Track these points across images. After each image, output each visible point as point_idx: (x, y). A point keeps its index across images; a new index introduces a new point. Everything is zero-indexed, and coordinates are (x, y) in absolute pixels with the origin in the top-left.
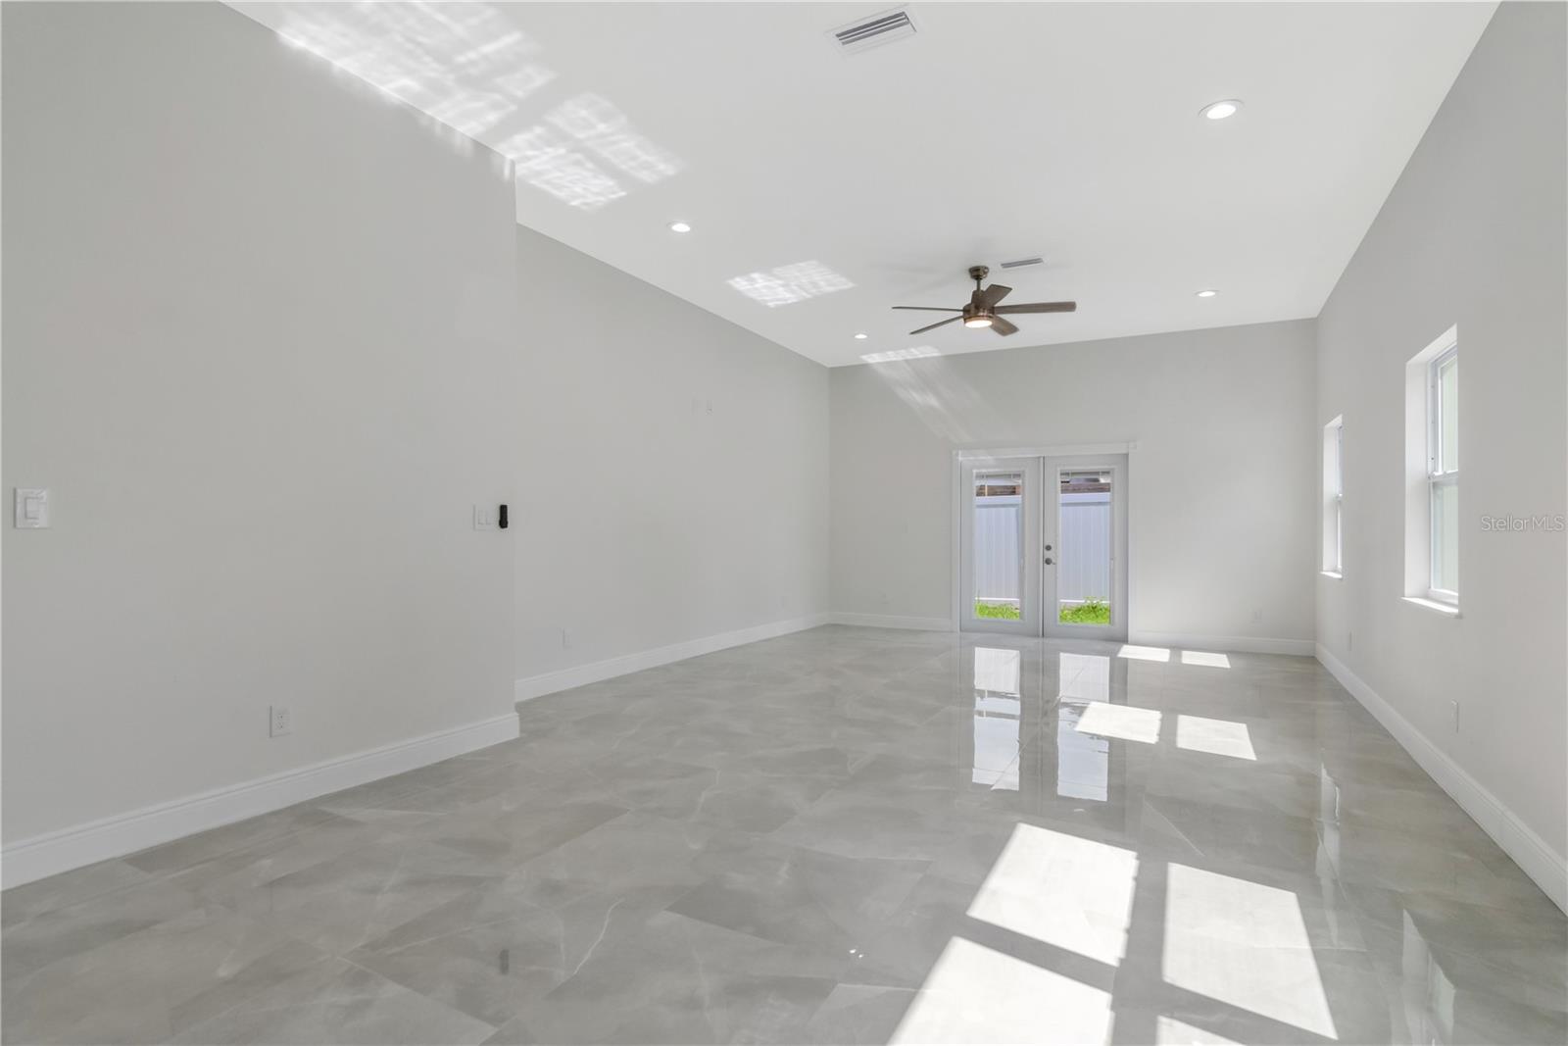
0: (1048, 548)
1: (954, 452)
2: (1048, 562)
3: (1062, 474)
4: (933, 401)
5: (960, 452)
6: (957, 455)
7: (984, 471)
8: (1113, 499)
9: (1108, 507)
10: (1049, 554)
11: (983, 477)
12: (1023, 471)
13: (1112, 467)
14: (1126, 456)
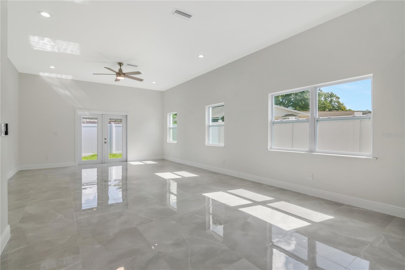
0: (105, 139)
1: (76, 110)
2: (105, 143)
3: (109, 119)
4: (68, 93)
5: (78, 110)
6: (77, 111)
7: (85, 116)
8: (122, 125)
9: (121, 128)
10: (106, 141)
11: (85, 118)
12: (98, 118)
13: (122, 118)
14: (127, 115)
